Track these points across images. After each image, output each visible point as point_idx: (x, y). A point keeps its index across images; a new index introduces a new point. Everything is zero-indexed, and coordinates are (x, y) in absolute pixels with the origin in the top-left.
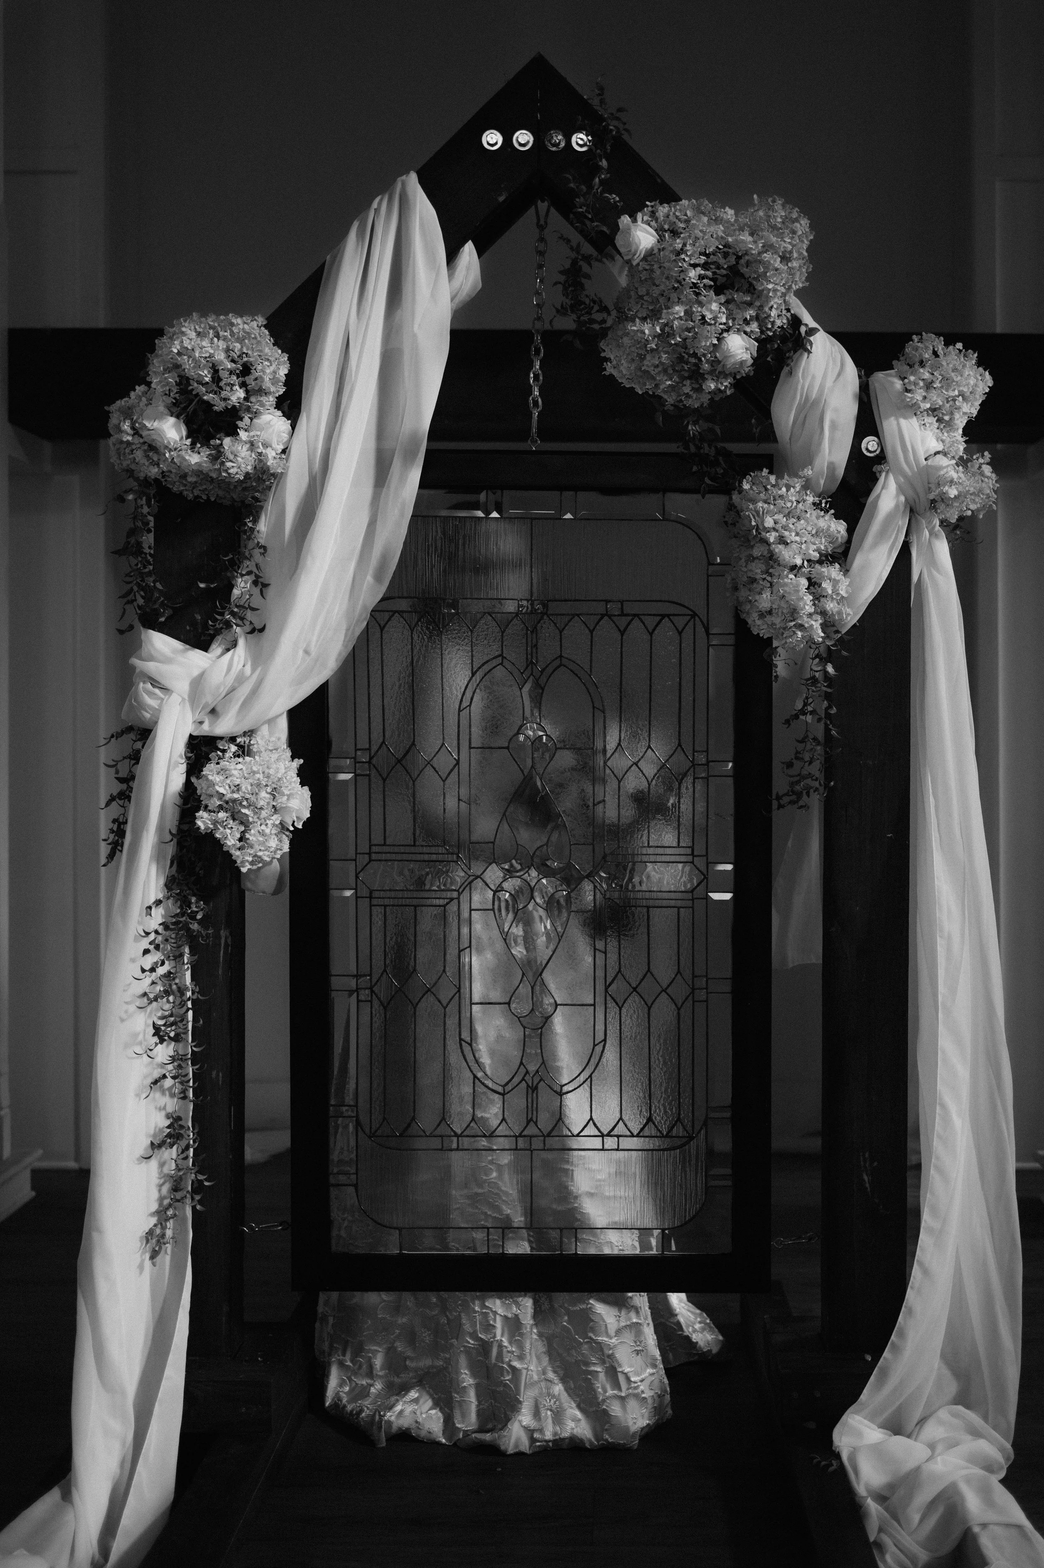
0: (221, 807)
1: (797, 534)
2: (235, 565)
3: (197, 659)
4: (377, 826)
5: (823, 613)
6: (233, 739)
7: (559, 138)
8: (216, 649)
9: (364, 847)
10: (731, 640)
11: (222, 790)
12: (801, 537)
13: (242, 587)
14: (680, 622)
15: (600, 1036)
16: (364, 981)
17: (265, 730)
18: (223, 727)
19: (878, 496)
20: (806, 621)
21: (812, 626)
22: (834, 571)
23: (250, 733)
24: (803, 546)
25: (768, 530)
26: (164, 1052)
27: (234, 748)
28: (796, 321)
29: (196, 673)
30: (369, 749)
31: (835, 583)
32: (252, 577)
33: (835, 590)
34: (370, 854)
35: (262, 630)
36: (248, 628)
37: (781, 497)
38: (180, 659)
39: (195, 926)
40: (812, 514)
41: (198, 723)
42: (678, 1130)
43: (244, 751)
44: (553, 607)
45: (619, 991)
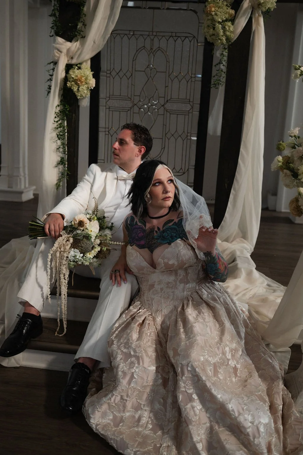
0: (73, 81)
1: (220, 13)
2: (78, 20)
3: (69, 44)
4: (111, 90)
5: (226, 36)
6: (77, 65)
8: (73, 42)
9: (108, 96)
10: (203, 44)
11: (73, 77)
12: (221, 13)
13: (80, 25)
14: (190, 38)
15: (163, 147)
16: (107, 130)
17: (84, 64)
18: (74, 61)
19: (244, 3)
20: (221, 38)
21: (223, 39)
22: (229, 24)
23: (80, 64)
24: (221, 16)
25: (213, 11)
26: (59, 142)
27: (77, 67)
29: (68, 48)
30: (110, 70)
31: (229, 27)
32: (82, 23)
33: (229, 29)
34: (109, 97)
35: (84, 37)
36: (81, 36)
37: (218, 3)
38: (64, 44)
39: (67, 112)
40: (225, 8)
41: (68, 61)
42: (181, 171)
43: (79, 68)
44: (158, 34)
45: (169, 135)
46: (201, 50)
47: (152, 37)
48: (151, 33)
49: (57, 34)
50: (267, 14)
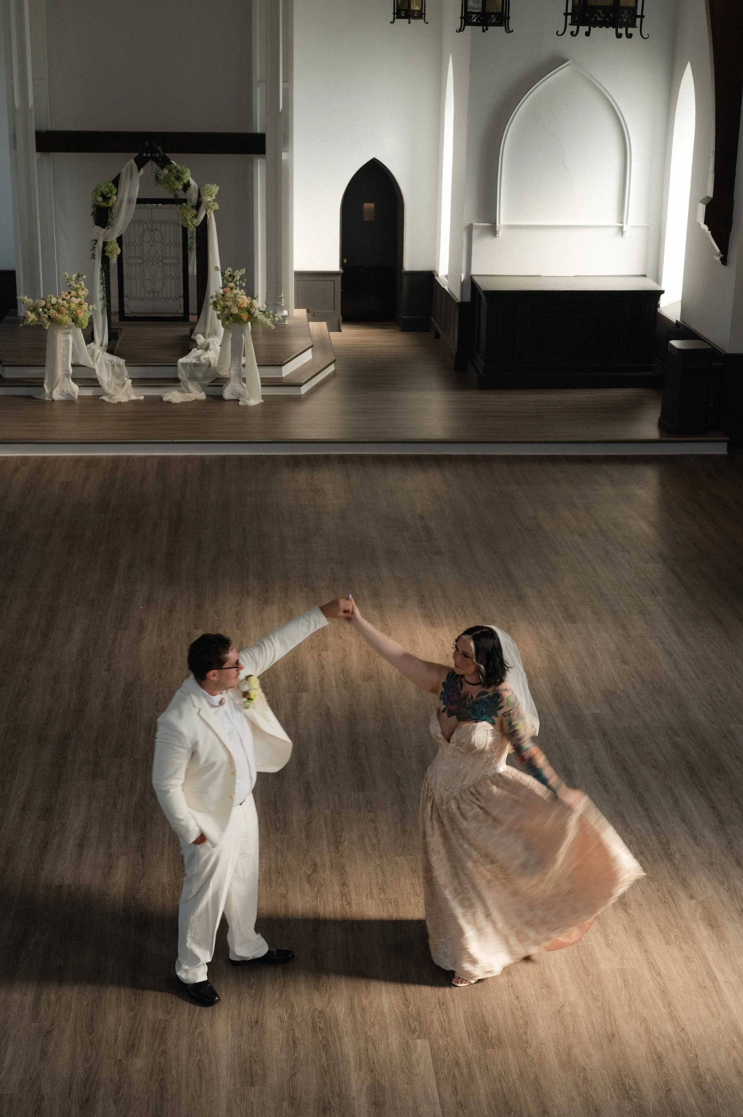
0: (107, 251)
1: (190, 213)
2: (109, 217)
3: (104, 230)
4: (130, 253)
5: (193, 225)
7: (154, 155)
8: (106, 228)
9: (128, 257)
13: (110, 220)
14: (173, 224)
15: (163, 285)
16: (128, 276)
17: (113, 240)
18: (108, 240)
19: (202, 207)
20: (190, 225)
22: (194, 218)
24: (190, 215)
26: (101, 287)
27: (109, 243)
28: (189, 182)
29: (103, 232)
30: (128, 243)
31: (194, 220)
35: (112, 226)
36: (110, 226)
37: (187, 208)
38: (101, 230)
39: (105, 269)
40: (192, 210)
41: (104, 239)
42: (175, 298)
43: (111, 243)
44: (156, 221)
45: (166, 278)
46: (181, 229)
47: (152, 223)
48: (151, 221)
49: (96, 224)
50: (215, 212)
